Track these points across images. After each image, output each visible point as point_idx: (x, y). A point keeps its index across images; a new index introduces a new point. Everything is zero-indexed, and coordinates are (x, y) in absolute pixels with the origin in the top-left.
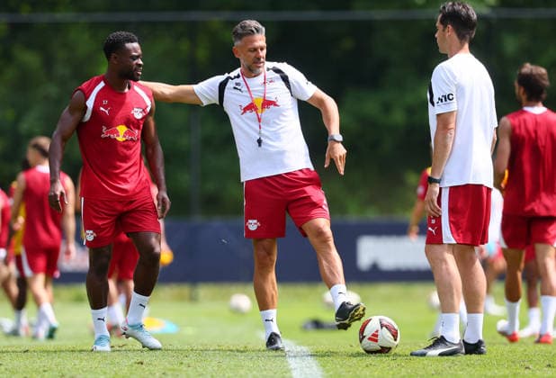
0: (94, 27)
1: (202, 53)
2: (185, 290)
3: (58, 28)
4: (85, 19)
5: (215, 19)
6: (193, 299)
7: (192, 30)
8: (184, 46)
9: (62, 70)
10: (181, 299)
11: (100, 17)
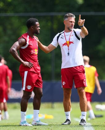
0: (20, 18)
1: (55, 26)
2: (50, 104)
3: (8, 18)
4: (17, 15)
5: (59, 15)
6: (52, 107)
7: (52, 19)
8: (49, 24)
9: (9, 32)
10: (48, 107)
11: (21, 14)
